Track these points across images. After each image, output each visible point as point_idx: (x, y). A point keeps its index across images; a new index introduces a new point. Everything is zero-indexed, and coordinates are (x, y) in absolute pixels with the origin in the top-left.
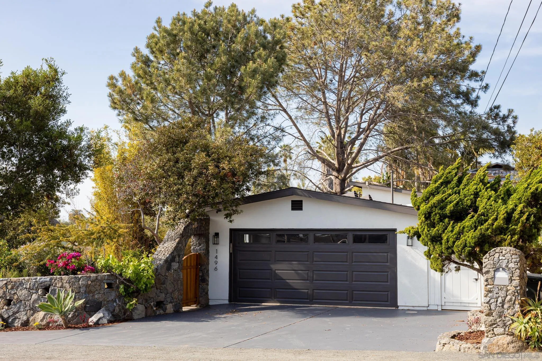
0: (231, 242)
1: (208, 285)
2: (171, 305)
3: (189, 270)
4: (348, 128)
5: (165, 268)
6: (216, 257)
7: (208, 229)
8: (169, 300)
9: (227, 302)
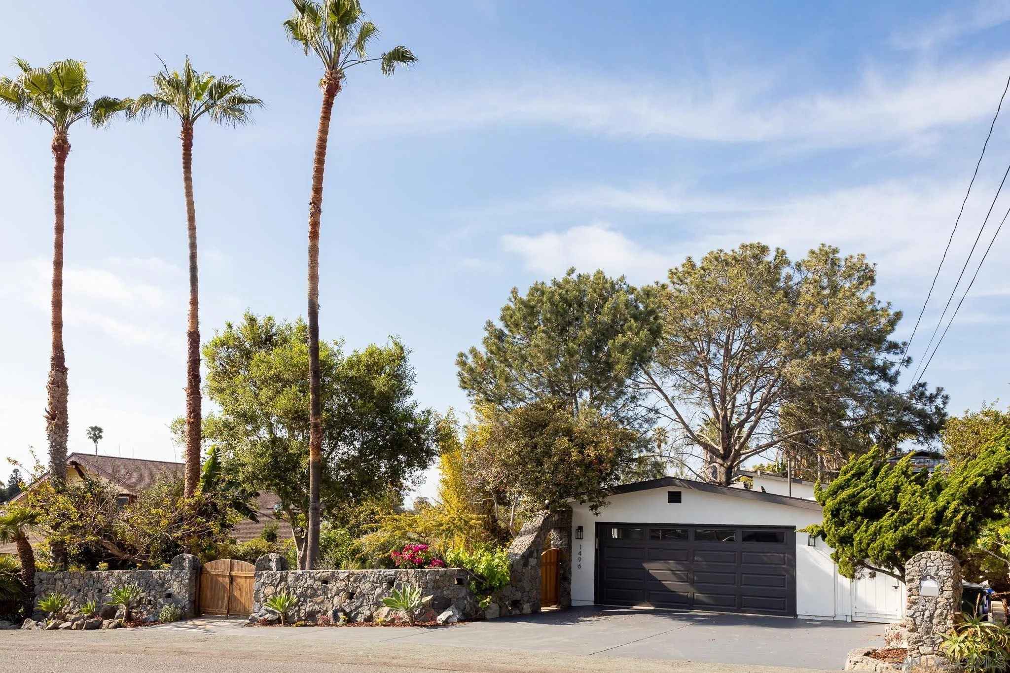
0: (596, 536)
1: (570, 583)
2: (528, 604)
3: (548, 567)
4: (736, 409)
5: (522, 564)
6: (580, 553)
7: (571, 522)
8: (526, 599)
9: (592, 604)
